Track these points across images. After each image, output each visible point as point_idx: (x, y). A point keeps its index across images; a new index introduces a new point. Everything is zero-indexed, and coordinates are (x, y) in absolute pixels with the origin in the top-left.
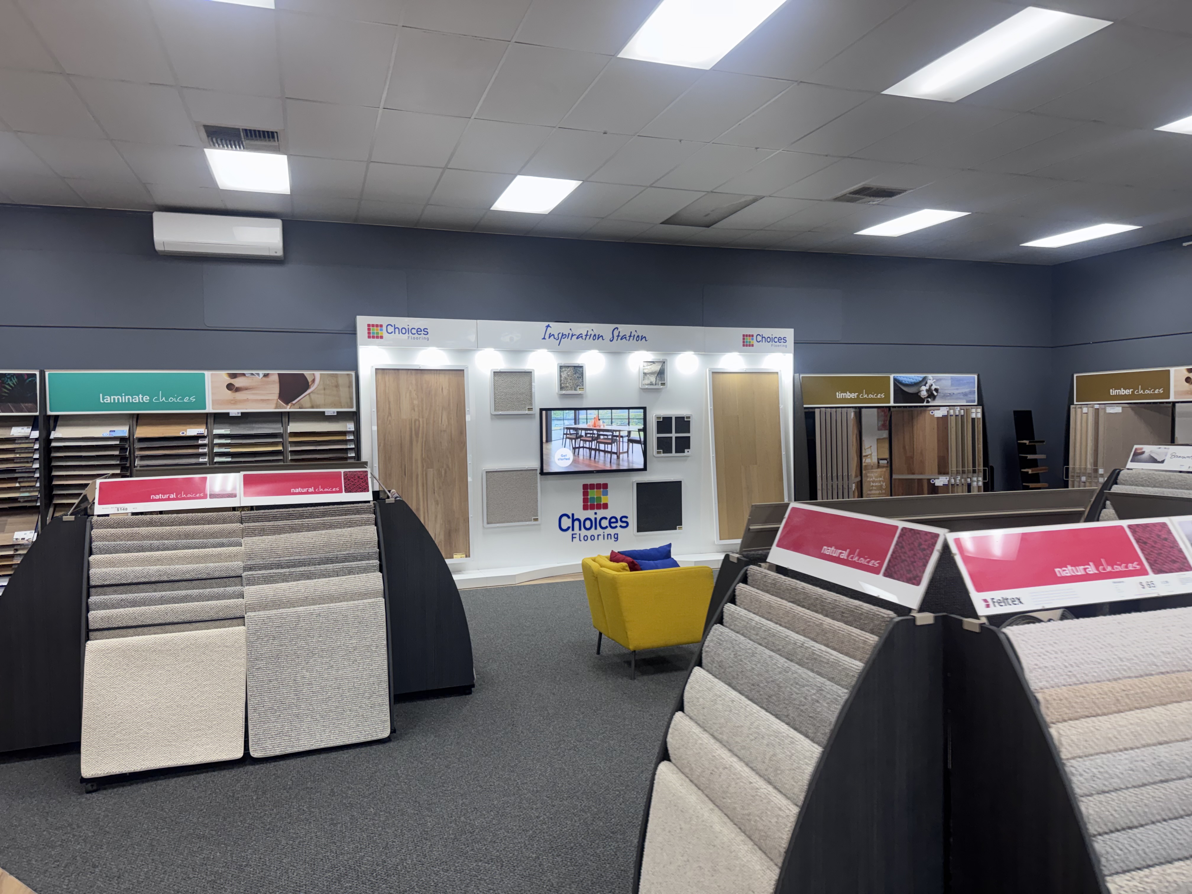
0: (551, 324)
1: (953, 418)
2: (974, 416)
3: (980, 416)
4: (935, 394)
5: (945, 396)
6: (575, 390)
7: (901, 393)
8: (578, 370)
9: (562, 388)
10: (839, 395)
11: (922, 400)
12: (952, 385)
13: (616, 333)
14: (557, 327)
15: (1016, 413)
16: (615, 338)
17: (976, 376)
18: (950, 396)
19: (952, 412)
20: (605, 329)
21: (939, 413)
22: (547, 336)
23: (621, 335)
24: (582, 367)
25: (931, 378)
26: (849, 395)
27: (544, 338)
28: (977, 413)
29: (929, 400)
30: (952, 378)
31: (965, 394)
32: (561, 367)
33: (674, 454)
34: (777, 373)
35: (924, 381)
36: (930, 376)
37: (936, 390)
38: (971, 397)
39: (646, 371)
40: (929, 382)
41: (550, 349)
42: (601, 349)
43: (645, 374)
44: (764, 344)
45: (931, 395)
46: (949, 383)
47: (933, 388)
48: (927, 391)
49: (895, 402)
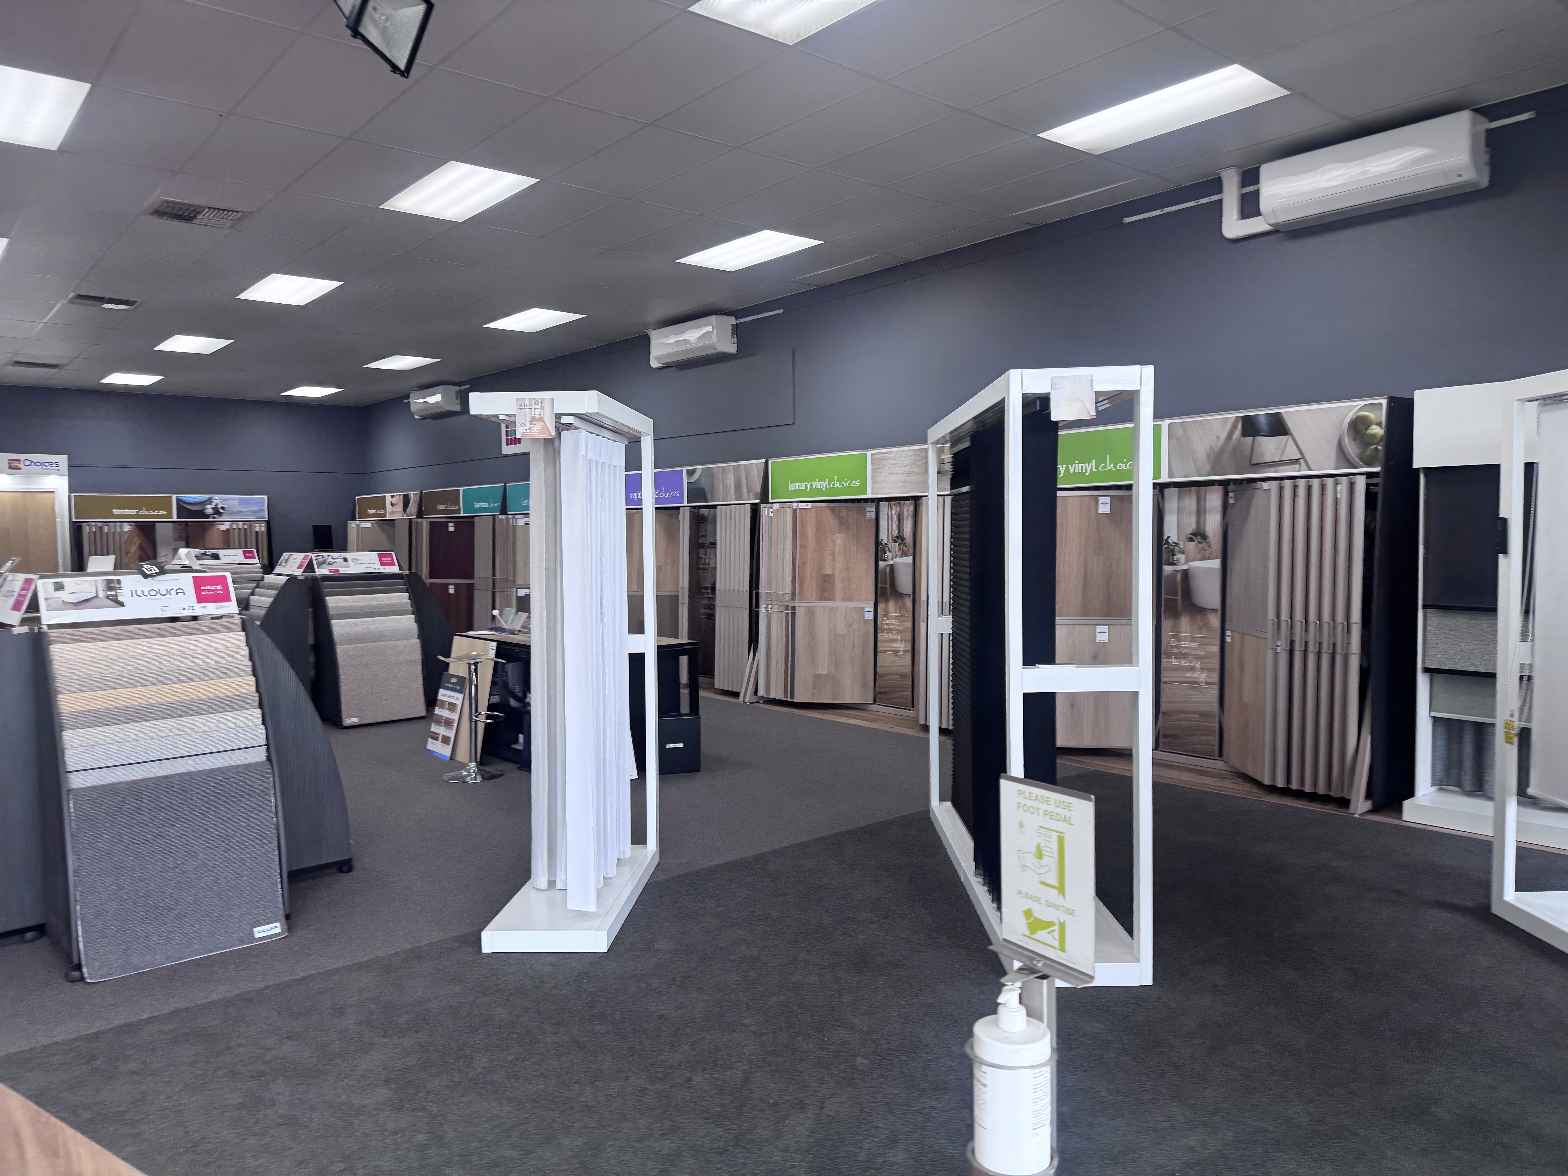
1: (236, 532)
2: (257, 529)
3: (263, 529)
4: (221, 511)
5: (232, 513)
7: (183, 509)
10: (116, 512)
11: (207, 516)
12: (240, 504)
15: (315, 528)
17: (266, 498)
18: (239, 513)
19: (235, 526)
21: (223, 527)
25: (217, 500)
26: (126, 512)
28: (260, 527)
29: (215, 516)
30: (240, 499)
31: (254, 512)
34: (53, 492)
35: (210, 501)
36: (216, 496)
37: (222, 508)
38: (260, 514)
40: (215, 502)
44: (33, 467)
45: (217, 511)
46: (236, 502)
47: (220, 506)
48: (213, 508)
49: (178, 518)
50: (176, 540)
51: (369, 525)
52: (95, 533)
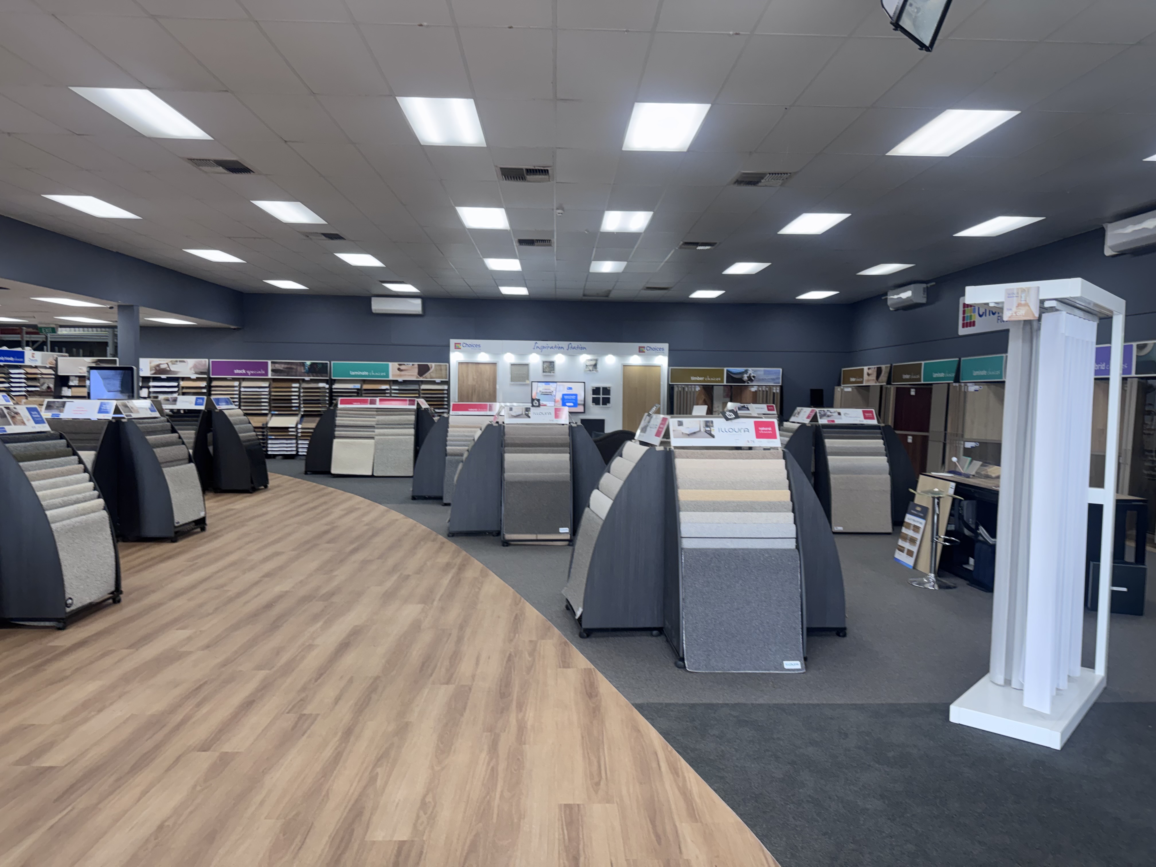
0: (537, 342)
1: (761, 392)
2: (774, 391)
3: (778, 391)
4: (753, 378)
5: (760, 380)
6: (550, 373)
7: (730, 377)
8: (552, 364)
9: (544, 372)
10: (693, 378)
11: (744, 382)
12: (764, 374)
13: (570, 346)
14: (541, 343)
15: (812, 390)
16: (570, 348)
17: (781, 370)
18: (763, 380)
19: (760, 389)
20: (564, 344)
21: (753, 389)
22: (535, 348)
23: (573, 347)
24: (553, 362)
25: (751, 371)
26: (698, 379)
27: (534, 349)
28: (776, 389)
29: (749, 382)
30: (765, 371)
31: (773, 379)
32: (544, 362)
33: (601, 405)
34: (660, 366)
35: (746, 372)
36: (750, 369)
37: (754, 377)
38: (777, 381)
39: (587, 364)
40: (749, 372)
41: (537, 353)
42: (563, 353)
43: (587, 366)
44: (651, 351)
45: (750, 379)
46: (762, 373)
47: (752, 375)
48: (748, 377)
49: (727, 383)
50: (724, 397)
51: (850, 390)
52: (680, 392)
